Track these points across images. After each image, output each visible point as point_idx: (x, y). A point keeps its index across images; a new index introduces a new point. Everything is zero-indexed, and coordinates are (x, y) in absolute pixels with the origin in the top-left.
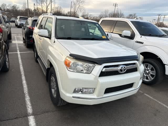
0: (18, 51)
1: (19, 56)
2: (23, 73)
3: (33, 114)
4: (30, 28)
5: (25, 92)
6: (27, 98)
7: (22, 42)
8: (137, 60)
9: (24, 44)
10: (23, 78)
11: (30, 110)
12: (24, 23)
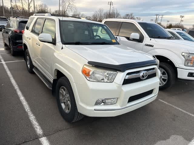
0: (2, 60)
1: (6, 67)
2: (16, 87)
3: (45, 135)
4: (16, 32)
5: (26, 110)
6: (32, 118)
7: (3, 49)
8: (156, 65)
9: (6, 51)
10: (19, 93)
11: (39, 130)
12: (5, 25)
